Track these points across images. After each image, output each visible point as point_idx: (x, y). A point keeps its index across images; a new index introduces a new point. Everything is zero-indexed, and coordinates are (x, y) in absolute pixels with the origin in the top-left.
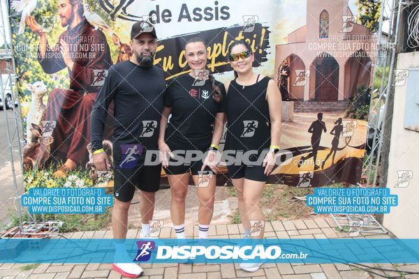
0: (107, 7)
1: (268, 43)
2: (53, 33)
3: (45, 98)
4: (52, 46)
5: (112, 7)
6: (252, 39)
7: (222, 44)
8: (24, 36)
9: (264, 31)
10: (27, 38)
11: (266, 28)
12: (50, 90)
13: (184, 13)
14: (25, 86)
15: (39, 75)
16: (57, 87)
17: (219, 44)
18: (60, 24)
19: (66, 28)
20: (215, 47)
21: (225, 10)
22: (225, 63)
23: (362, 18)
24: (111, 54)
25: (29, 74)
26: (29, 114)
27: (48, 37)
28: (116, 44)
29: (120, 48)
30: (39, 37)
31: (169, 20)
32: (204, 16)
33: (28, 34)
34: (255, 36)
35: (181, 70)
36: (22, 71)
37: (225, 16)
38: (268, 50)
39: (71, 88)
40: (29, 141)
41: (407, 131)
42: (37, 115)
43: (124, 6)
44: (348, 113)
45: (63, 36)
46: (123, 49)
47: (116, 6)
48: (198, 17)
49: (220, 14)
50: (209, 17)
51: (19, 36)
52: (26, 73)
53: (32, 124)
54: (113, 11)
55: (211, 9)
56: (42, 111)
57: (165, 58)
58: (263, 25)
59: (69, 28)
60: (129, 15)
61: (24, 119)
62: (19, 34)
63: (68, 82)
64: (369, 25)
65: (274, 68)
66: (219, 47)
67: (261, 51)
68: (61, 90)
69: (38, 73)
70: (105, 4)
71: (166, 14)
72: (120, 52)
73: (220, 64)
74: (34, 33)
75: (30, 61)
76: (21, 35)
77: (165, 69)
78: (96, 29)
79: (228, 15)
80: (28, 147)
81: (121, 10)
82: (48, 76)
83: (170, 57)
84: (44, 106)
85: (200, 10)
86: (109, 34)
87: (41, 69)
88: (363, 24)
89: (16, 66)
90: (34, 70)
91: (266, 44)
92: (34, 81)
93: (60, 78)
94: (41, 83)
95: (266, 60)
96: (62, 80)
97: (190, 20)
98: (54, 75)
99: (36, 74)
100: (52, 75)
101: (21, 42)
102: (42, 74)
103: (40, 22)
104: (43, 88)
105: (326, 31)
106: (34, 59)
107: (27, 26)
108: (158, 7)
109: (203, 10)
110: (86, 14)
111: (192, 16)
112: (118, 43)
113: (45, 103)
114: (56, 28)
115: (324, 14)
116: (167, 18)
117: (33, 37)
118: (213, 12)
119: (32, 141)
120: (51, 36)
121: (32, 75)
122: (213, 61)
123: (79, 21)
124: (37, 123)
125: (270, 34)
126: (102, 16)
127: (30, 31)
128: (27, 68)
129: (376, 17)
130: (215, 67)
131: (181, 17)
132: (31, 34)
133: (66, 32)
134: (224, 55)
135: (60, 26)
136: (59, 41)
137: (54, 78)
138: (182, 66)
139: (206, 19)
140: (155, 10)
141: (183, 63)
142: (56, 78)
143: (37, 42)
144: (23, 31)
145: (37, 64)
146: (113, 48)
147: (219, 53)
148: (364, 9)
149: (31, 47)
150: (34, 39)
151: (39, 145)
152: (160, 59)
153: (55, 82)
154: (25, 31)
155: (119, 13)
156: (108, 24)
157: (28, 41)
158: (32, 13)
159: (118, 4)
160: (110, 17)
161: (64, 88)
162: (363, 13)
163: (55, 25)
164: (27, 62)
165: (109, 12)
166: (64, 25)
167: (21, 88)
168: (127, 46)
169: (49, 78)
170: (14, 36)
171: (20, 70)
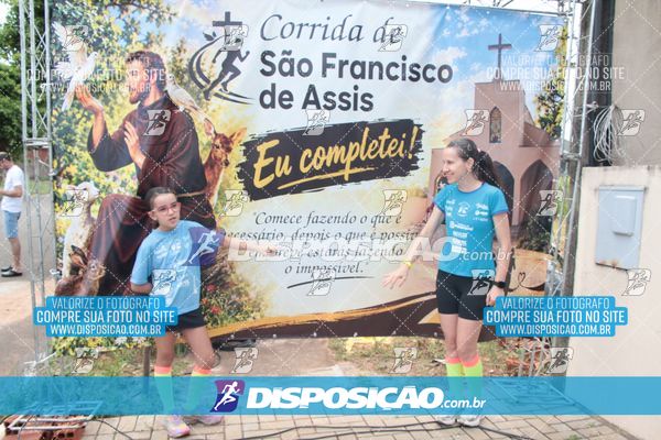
0: (200, 80)
1: (420, 146)
2: (115, 112)
3: (96, 208)
4: (113, 130)
5: (207, 81)
6: (400, 139)
7: (360, 144)
8: (70, 114)
9: (415, 130)
10: (74, 116)
11: (419, 126)
12: (103, 195)
13: (312, 98)
14: (65, 188)
15: (87, 172)
16: (115, 192)
17: (357, 144)
18: (128, 100)
19: (136, 106)
20: (352, 146)
21: (367, 98)
22: (362, 170)
23: (542, 120)
24: (201, 148)
25: (73, 170)
26: (68, 231)
27: (107, 116)
28: (208, 134)
29: (215, 139)
30: (93, 117)
31: (290, 106)
32: (338, 103)
33: (76, 110)
34: (404, 136)
35: (302, 175)
36: (62, 165)
37: (367, 106)
38: (419, 155)
39: (138, 194)
40: (66, 272)
41: (599, 267)
42: (80, 234)
43: (225, 80)
44: (522, 242)
45: (130, 118)
46: (218, 142)
47: (212, 80)
48: (330, 105)
49: (360, 103)
50: (345, 105)
51: (62, 113)
52: (68, 169)
53: (73, 247)
54: (208, 87)
55: (349, 95)
56: (88, 227)
57: (280, 159)
58: (415, 122)
59: (140, 106)
60: (231, 94)
61: (61, 239)
62: (63, 110)
63: (134, 184)
64: (549, 129)
65: (428, 179)
66: (356, 148)
67: (410, 157)
68: (122, 197)
69: (87, 169)
70: (197, 76)
71: (286, 96)
72: (214, 145)
73: (356, 170)
74: (85, 110)
75: (75, 150)
76: (66, 111)
77: (279, 174)
78: (181, 109)
79: (371, 104)
80: (63, 281)
81: (219, 86)
82: (102, 174)
83: (287, 158)
84: (93, 220)
85: (334, 95)
86: (199, 119)
87: (91, 164)
88: (543, 128)
89: (54, 158)
90: (80, 164)
91: (418, 147)
92: (79, 182)
93: (121, 178)
94: (90, 185)
95: (417, 168)
96: (125, 182)
97: (319, 107)
98: (112, 173)
99: (84, 171)
100: (109, 173)
101: (65, 122)
102: (93, 172)
103: (97, 95)
104: (94, 192)
105: (497, 134)
106: (82, 149)
107: (75, 98)
108: (273, 86)
109: (338, 95)
110: (169, 87)
111: (322, 102)
112: (212, 132)
113: (95, 215)
114: (121, 105)
115: (495, 112)
116: (286, 103)
117: (83, 116)
118: (351, 100)
119: (71, 273)
120: (112, 117)
121: (76, 171)
122: (348, 165)
123: (158, 98)
124: (80, 244)
125: (423, 134)
126: (191, 92)
127: (79, 107)
128: (71, 161)
129: (557, 120)
130: (350, 175)
131: (307, 102)
132: (81, 111)
133: (135, 111)
134: (363, 158)
135: (127, 103)
136: (124, 123)
137: (111, 179)
138: (304, 170)
139: (340, 107)
140: (270, 89)
141: (306, 165)
142: (115, 179)
143: (89, 124)
144: (69, 107)
145: (86, 155)
146: (204, 139)
147: (356, 155)
148: (543, 109)
149: (79, 130)
150: (84, 119)
151: (82, 278)
152: (271, 160)
153: (113, 184)
154: (73, 106)
155: (216, 90)
156: (199, 104)
157: (74, 120)
158: (86, 82)
159: (217, 77)
160: (202, 95)
161: (128, 194)
162: (543, 114)
163: (120, 100)
164: (70, 153)
165: (201, 87)
166: (133, 102)
167: (59, 191)
168: (225, 137)
169: (104, 178)
170: (55, 113)
171: (59, 163)
